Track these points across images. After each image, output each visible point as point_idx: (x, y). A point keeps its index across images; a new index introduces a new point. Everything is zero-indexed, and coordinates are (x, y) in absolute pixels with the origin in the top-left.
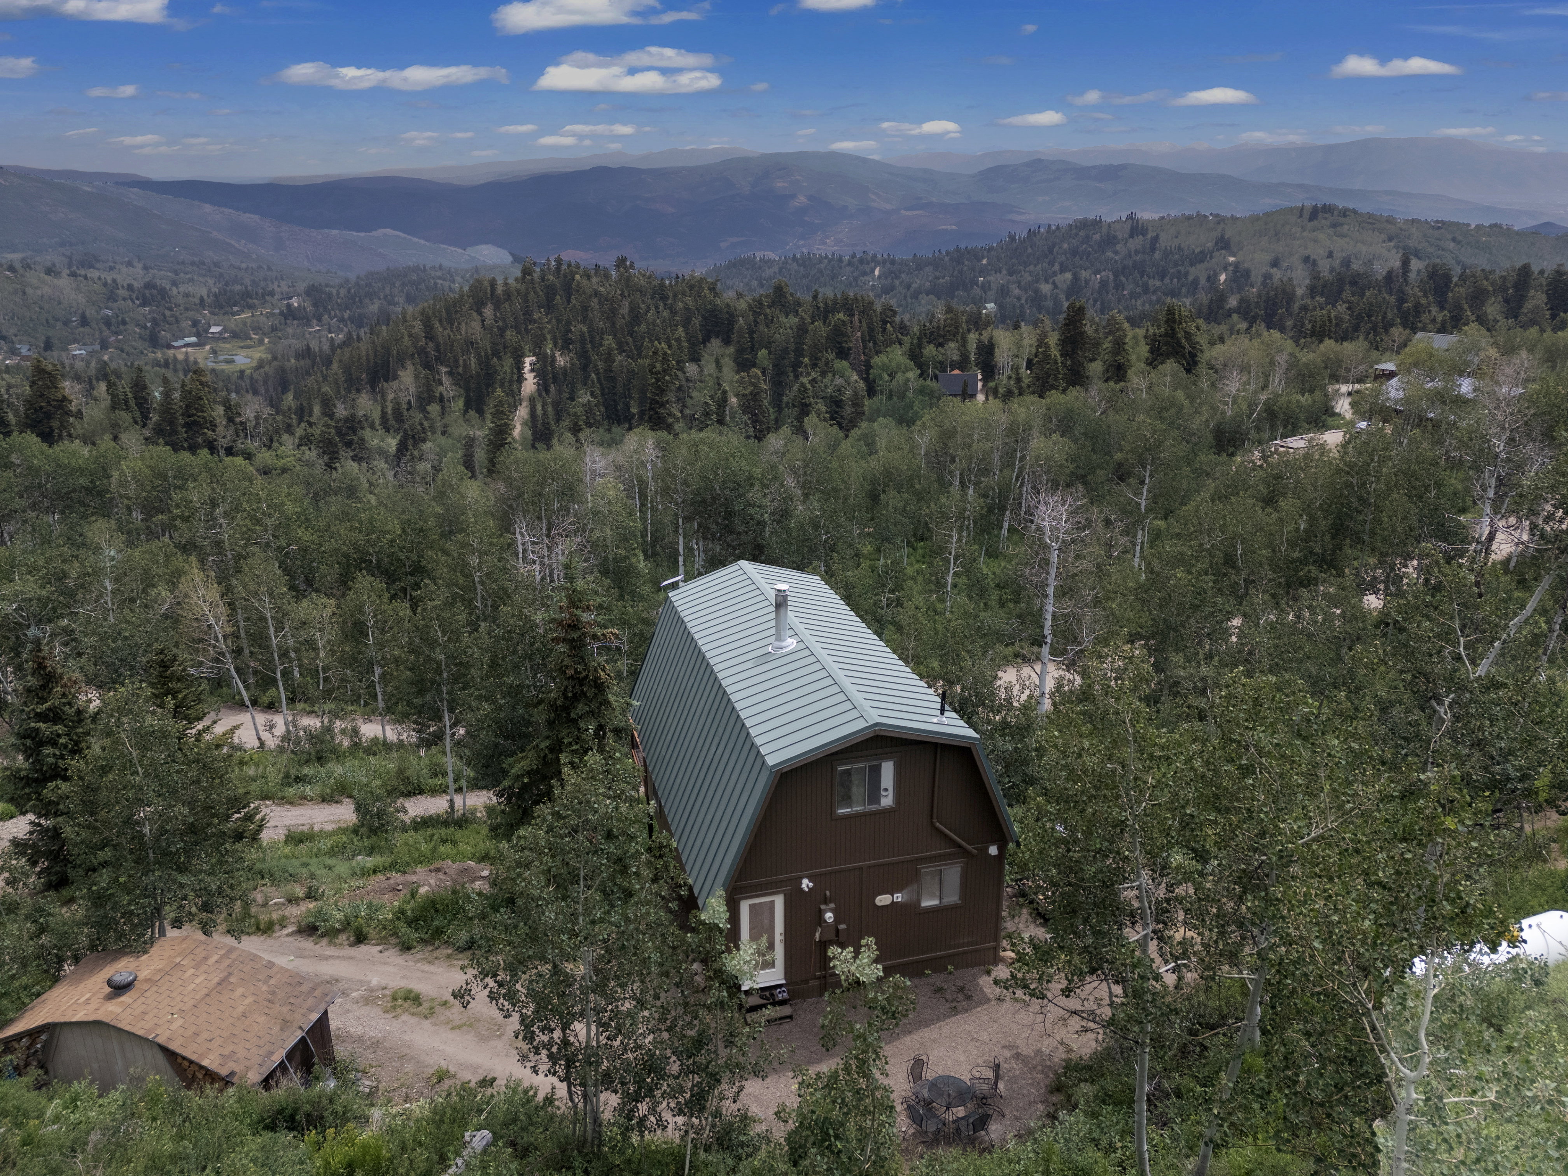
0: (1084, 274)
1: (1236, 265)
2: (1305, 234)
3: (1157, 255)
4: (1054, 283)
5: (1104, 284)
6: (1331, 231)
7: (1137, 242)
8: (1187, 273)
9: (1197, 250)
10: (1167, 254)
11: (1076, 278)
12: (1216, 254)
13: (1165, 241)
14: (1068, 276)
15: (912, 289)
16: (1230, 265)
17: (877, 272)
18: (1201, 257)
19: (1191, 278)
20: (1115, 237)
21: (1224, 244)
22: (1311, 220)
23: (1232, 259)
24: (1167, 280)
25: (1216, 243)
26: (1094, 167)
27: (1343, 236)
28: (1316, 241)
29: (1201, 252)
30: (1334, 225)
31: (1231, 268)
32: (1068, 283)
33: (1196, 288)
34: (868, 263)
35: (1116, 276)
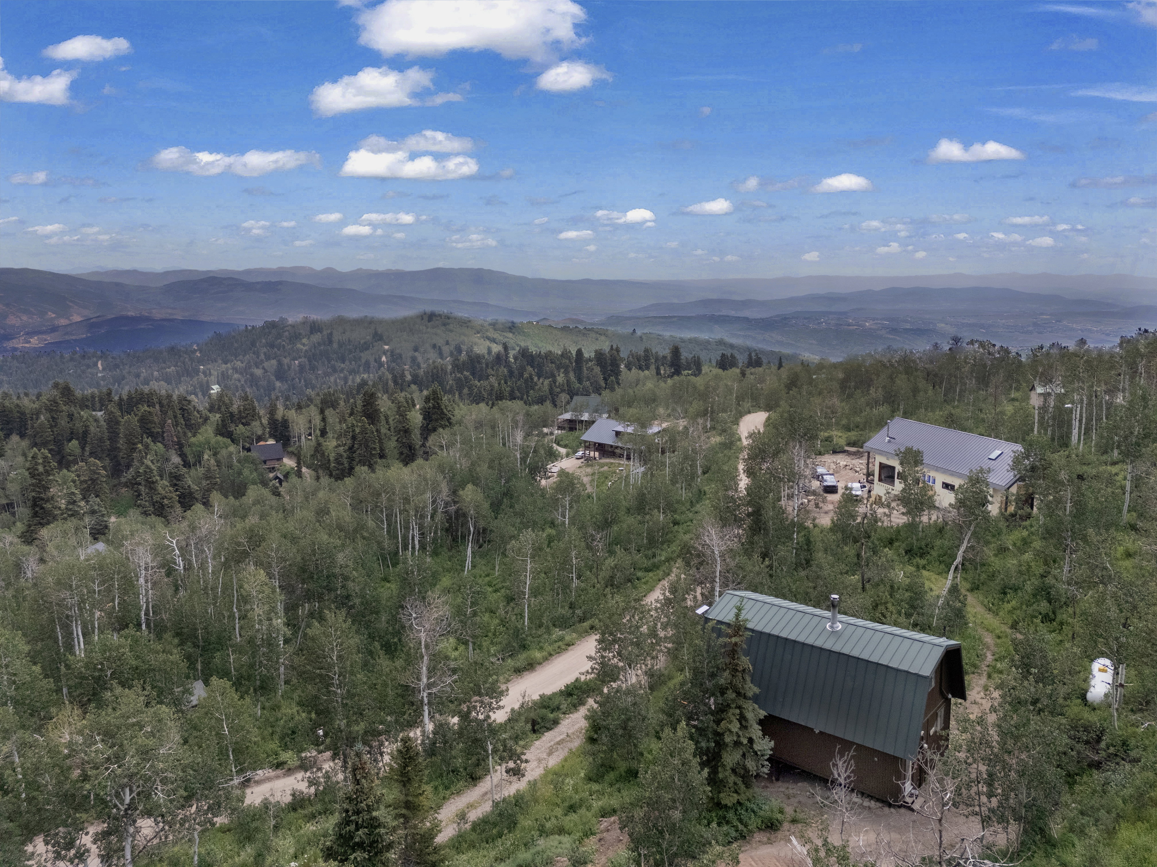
0: (286, 361)
1: (392, 352)
2: (429, 330)
3: (335, 346)
4: (263, 368)
5: (301, 367)
6: (443, 328)
7: (316, 338)
8: (360, 358)
9: (362, 342)
10: (341, 345)
11: (280, 363)
12: (375, 344)
13: (337, 337)
14: (274, 362)
15: (142, 378)
16: (388, 351)
17: (100, 365)
18: (366, 347)
19: (363, 361)
20: (300, 334)
21: (378, 337)
22: (429, 321)
23: (386, 347)
24: (347, 363)
25: (374, 337)
26: (258, 283)
27: (451, 331)
28: (436, 334)
29: (365, 343)
30: (444, 325)
31: (389, 353)
32: (275, 367)
33: (369, 367)
34: (89, 358)
35: (310, 361)
